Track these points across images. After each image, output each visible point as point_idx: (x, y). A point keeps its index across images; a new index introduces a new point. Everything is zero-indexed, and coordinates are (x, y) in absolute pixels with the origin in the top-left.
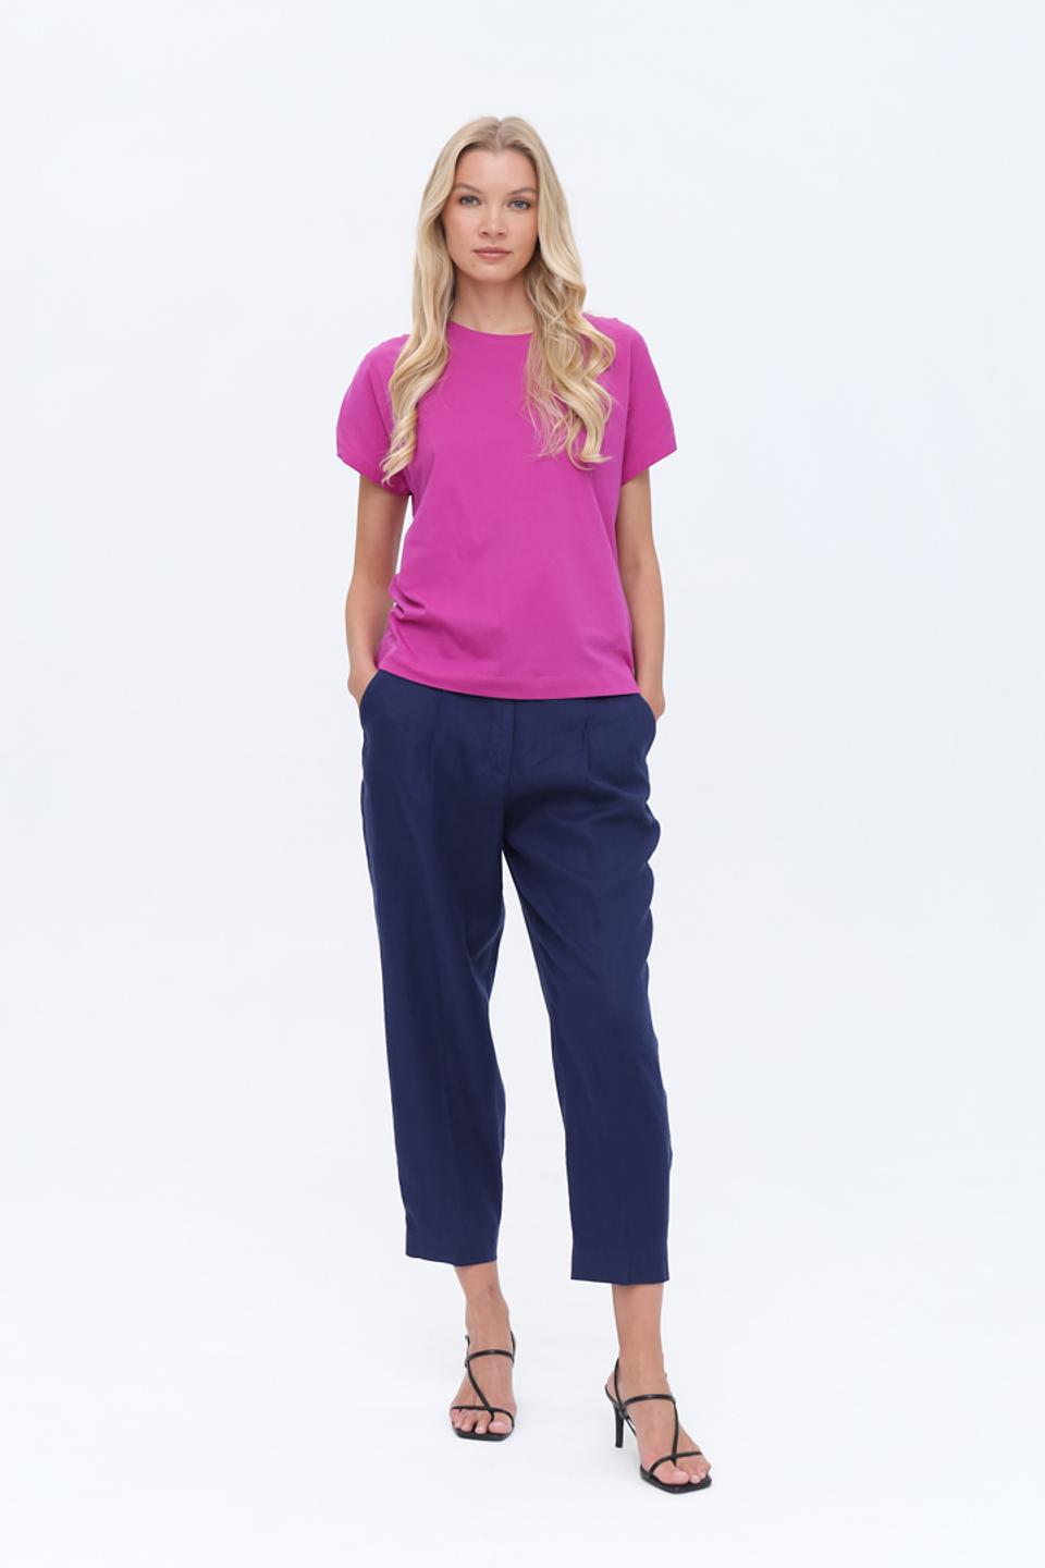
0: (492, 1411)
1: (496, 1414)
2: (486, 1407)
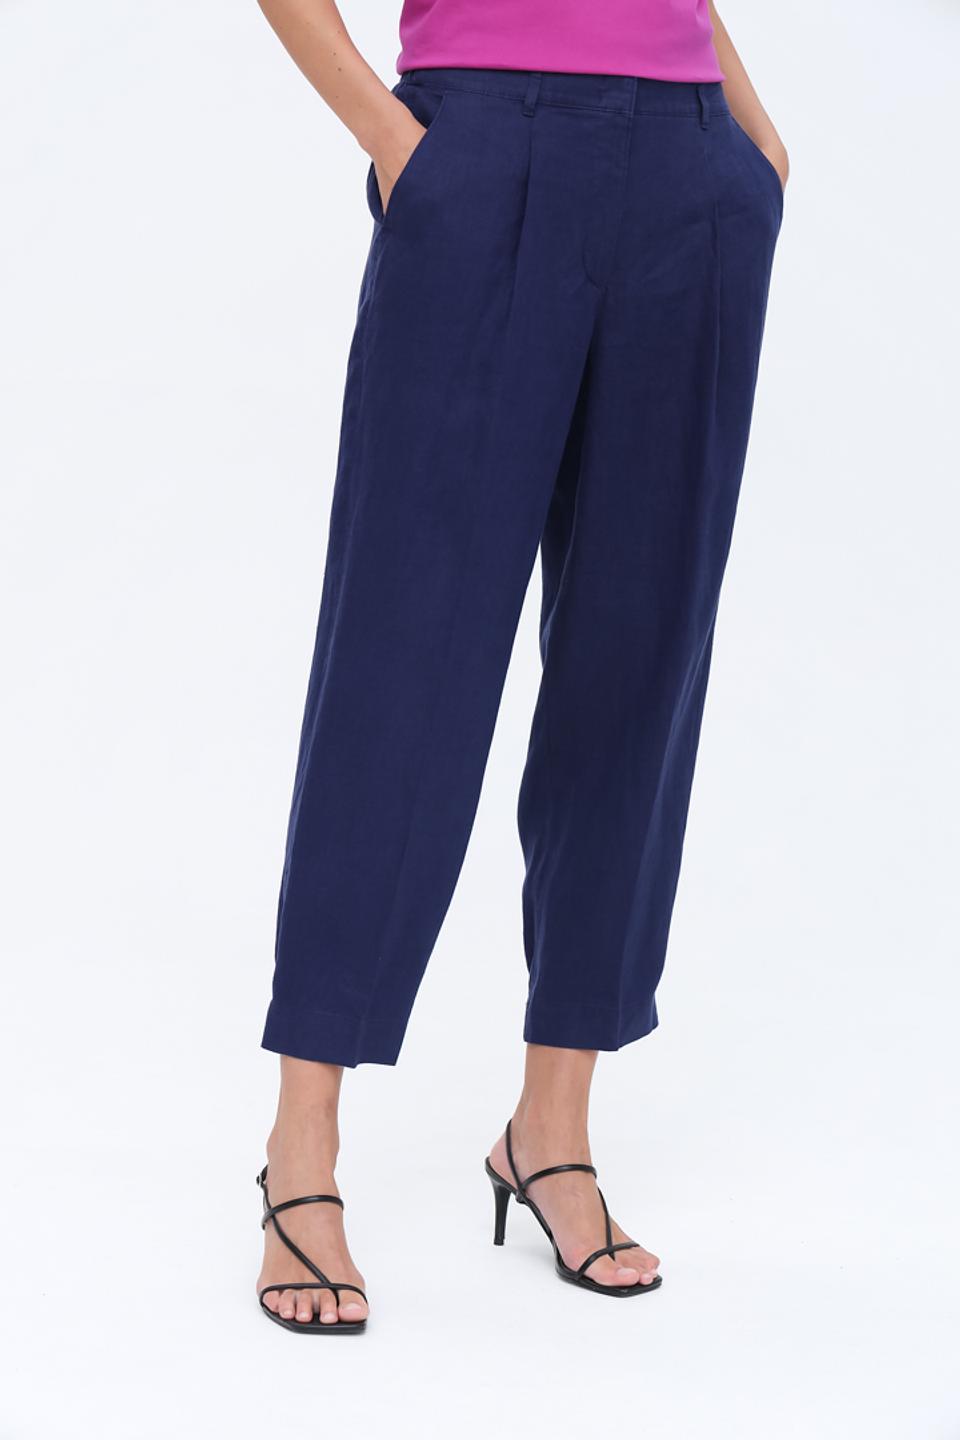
0: (335, 1289)
1: (342, 1293)
2: (324, 1283)
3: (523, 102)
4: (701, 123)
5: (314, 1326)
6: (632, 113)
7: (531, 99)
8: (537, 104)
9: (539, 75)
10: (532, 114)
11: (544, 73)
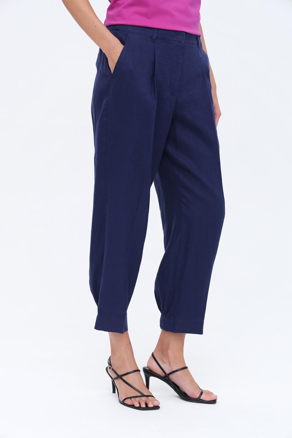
0: (147, 397)
1: (150, 398)
3: (152, 37)
4: (198, 47)
5: (147, 408)
6: (184, 42)
7: (154, 36)
8: (156, 38)
9: (157, 30)
10: (154, 41)
11: (158, 29)
